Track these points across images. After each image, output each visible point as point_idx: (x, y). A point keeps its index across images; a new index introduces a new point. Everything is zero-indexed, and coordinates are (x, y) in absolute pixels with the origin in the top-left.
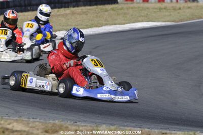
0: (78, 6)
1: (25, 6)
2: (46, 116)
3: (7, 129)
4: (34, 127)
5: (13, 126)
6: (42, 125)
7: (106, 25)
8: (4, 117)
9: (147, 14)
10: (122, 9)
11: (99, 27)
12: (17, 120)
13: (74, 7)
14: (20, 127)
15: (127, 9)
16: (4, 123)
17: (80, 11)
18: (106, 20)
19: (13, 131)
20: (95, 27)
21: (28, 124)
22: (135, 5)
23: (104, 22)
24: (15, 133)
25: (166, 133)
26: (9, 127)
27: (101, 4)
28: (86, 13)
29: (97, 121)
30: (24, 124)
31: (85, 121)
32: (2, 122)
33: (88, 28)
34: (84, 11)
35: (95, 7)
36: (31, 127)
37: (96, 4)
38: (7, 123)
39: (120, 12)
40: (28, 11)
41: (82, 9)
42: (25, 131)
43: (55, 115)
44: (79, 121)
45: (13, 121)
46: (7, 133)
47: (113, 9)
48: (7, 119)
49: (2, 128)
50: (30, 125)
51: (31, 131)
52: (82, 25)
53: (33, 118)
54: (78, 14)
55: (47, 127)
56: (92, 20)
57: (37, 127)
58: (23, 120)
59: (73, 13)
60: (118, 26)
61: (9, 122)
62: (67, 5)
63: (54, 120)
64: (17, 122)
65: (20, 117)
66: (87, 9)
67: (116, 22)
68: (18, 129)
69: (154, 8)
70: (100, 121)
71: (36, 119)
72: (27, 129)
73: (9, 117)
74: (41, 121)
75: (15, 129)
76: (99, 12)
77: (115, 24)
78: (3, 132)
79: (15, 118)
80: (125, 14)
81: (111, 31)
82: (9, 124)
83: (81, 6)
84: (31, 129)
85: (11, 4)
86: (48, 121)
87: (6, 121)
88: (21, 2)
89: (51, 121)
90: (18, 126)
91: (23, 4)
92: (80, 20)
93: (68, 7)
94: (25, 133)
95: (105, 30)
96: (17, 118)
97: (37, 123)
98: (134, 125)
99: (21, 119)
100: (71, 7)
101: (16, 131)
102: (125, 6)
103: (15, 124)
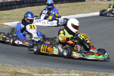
0: (63, 3)
1: (33, 3)
2: (41, 65)
3: (18, 73)
4: (33, 71)
5: (21, 71)
6: (38, 70)
7: (78, 13)
8: (17, 66)
9: (102, 7)
10: (87, 4)
11: (74, 15)
12: (24, 67)
13: (60, 3)
14: (25, 71)
15: (91, 4)
16: (16, 69)
17: (64, 6)
18: (78, 11)
19: (21, 74)
20: (72, 15)
21: (30, 69)
22: (95, 2)
23: (77, 12)
24: (22, 75)
25: (108, 75)
26: (19, 71)
27: (76, 2)
28: (67, 7)
29: (71, 68)
30: (27, 70)
31: (63, 68)
32: (15, 69)
33: (68, 15)
34: (66, 6)
35: (72, 3)
36: (32, 71)
37: (73, 2)
38: (18, 69)
39: (86, 6)
40: (35, 6)
41: (65, 5)
42: (28, 74)
43: (47, 65)
44: (60, 68)
45: (21, 68)
46: (17, 75)
47: (82, 5)
48: (19, 67)
49: (15, 72)
50: (31, 70)
51: (31, 74)
52: (64, 14)
53: (34, 66)
54: (63, 7)
55: (40, 71)
56: (70, 11)
57: (34, 71)
58: (27, 68)
59: (60, 7)
60: (85, 14)
61: (19, 68)
62: (57, 2)
63: (46, 67)
64: (24, 69)
65: (27, 65)
66: (68, 5)
67: (84, 12)
68: (24, 73)
69: (106, 4)
70: (72, 68)
71: (35, 67)
72: (29, 72)
73: (20, 65)
74: (38, 68)
75: (22, 72)
76: (75, 6)
77: (83, 13)
78: (16, 74)
79: (23, 66)
80: (89, 7)
81: (81, 17)
82: (19, 70)
83: (65, 3)
84: (32, 72)
85: (25, 2)
86: (41, 68)
87: (18, 68)
88: (31, 1)
89: (43, 68)
90: (24, 71)
91: (32, 2)
92: (64, 11)
93: (57, 4)
94: (28, 75)
95: (78, 16)
96: (24, 66)
97: (35, 69)
98: (91, 70)
99: (26, 67)
100: (59, 3)
101: (23, 74)
102: (89, 3)
103: (23, 70)
